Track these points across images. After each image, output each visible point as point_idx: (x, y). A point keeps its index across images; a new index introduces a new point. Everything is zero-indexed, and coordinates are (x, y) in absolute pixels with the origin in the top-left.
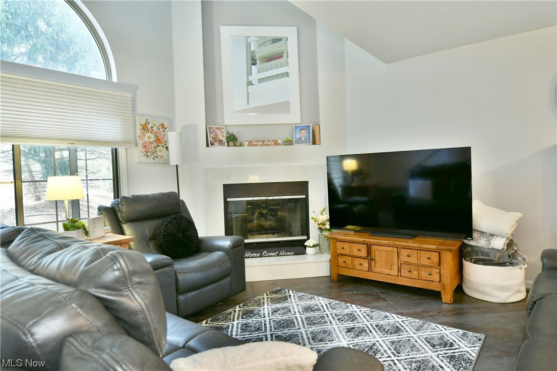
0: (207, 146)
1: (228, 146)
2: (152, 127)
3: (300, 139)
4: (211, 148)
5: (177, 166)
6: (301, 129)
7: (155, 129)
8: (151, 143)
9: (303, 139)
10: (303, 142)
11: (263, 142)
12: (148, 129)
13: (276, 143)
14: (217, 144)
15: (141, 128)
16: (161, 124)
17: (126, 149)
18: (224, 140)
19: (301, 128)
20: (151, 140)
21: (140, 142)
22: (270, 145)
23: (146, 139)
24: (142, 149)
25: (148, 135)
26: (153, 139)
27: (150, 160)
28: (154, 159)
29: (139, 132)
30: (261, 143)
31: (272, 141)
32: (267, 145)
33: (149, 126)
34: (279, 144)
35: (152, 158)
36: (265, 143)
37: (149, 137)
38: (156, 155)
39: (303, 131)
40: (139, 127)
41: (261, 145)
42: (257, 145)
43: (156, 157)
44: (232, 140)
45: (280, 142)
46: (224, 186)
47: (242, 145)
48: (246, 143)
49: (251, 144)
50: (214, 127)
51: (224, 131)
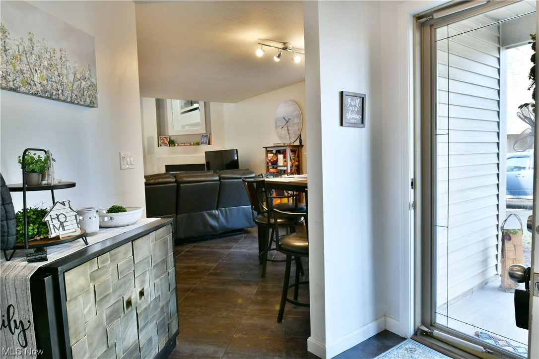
0: (159, 146)
1: (169, 146)
4: (160, 147)
9: (204, 142)
10: (204, 144)
13: (191, 145)
14: (163, 145)
18: (168, 143)
19: (204, 136)
22: (188, 145)
30: (183, 144)
31: (189, 143)
32: (186, 145)
34: (192, 145)
39: (205, 138)
41: (183, 146)
42: (181, 146)
44: (172, 143)
45: (192, 143)
46: (166, 166)
47: (175, 146)
48: (176, 145)
49: (178, 145)
50: (163, 137)
51: (168, 138)
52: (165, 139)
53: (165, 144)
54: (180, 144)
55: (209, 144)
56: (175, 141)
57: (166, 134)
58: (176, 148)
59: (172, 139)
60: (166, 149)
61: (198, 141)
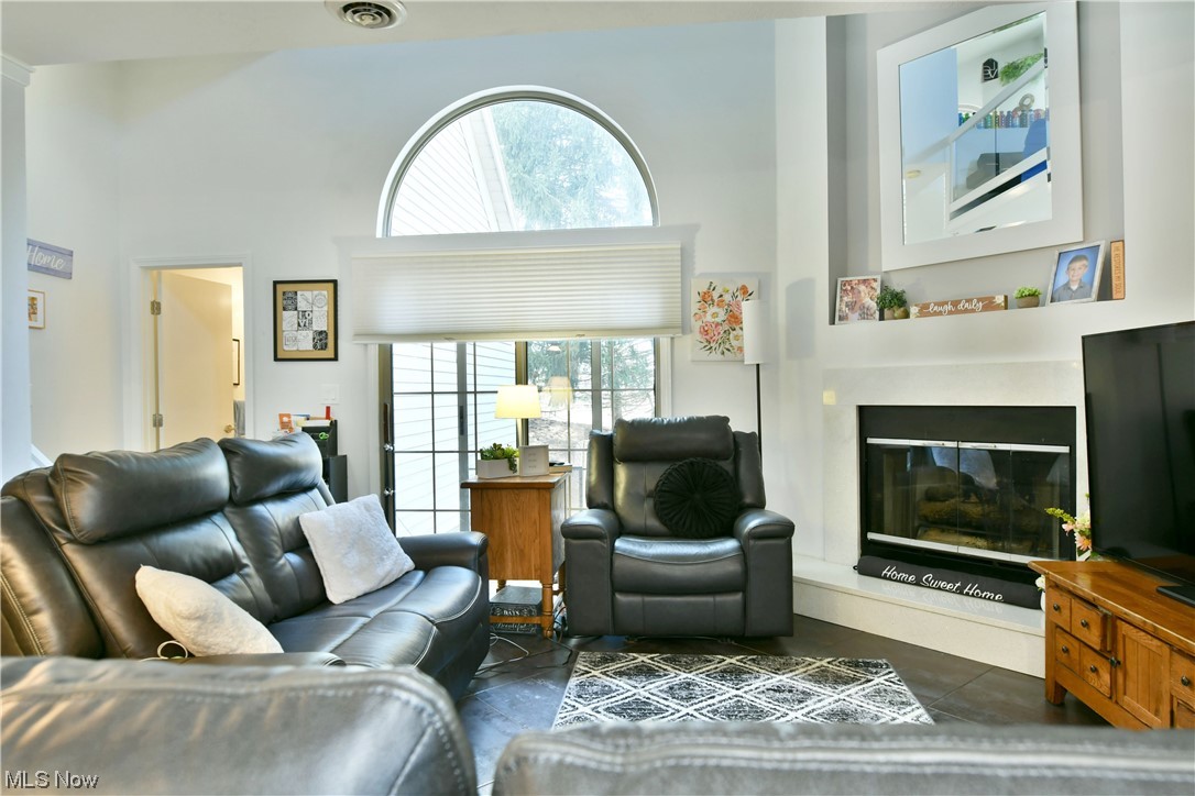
0: (832, 322)
1: (882, 318)
2: (721, 296)
3: (1067, 286)
4: (839, 327)
5: (758, 365)
6: (1075, 259)
7: (727, 298)
8: (717, 325)
9: (1074, 287)
10: (1073, 296)
11: (955, 303)
12: (712, 300)
13: (989, 305)
14: (854, 316)
15: (699, 299)
16: (740, 286)
17: (672, 338)
18: (873, 305)
19: (1072, 256)
20: (719, 320)
21: (697, 325)
22: (973, 311)
23: (709, 318)
24: (699, 337)
25: (714, 309)
26: (722, 316)
27: (716, 356)
28: (723, 353)
29: (694, 307)
30: (949, 307)
31: (979, 300)
32: (966, 311)
33: (715, 295)
34: (997, 307)
35: (719, 352)
36: (960, 307)
37: (715, 315)
38: (727, 346)
39: (1078, 265)
40: (695, 298)
41: (950, 313)
42: (940, 313)
43: (728, 350)
44: (893, 303)
45: (1000, 300)
46: (861, 409)
47: (906, 315)
48: (914, 310)
49: (925, 311)
50: (855, 279)
51: (877, 286)
52: (862, 288)
53: (865, 314)
54: (931, 309)
55: (1105, 293)
56: (907, 297)
57: (872, 266)
58: (914, 326)
59: (897, 285)
60: (864, 332)
61: (1030, 286)
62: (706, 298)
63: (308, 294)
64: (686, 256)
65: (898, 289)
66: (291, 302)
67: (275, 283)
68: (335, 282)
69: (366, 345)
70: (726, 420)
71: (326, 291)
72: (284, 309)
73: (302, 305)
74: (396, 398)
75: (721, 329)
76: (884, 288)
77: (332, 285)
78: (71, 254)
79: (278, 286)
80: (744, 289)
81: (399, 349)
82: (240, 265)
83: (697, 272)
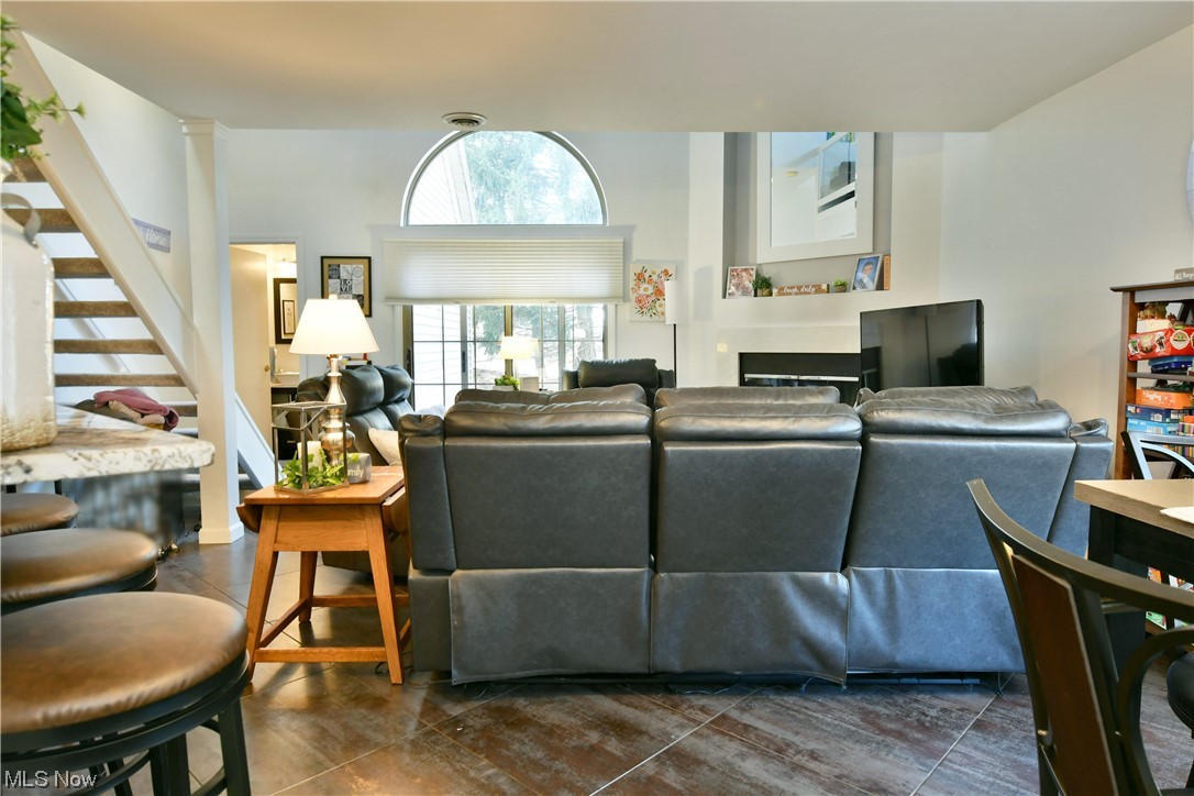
0: (724, 297)
1: (756, 295)
2: (650, 276)
3: (861, 281)
5: (675, 325)
6: (867, 264)
7: (655, 278)
8: (648, 296)
9: (865, 281)
10: (863, 286)
11: (799, 288)
12: (644, 279)
13: (818, 290)
14: (738, 293)
15: (635, 278)
16: (663, 270)
17: (617, 305)
18: (751, 286)
19: (865, 262)
20: (648, 293)
21: (633, 296)
22: (809, 293)
23: (642, 291)
24: (634, 304)
25: (645, 285)
26: (651, 290)
27: (646, 318)
28: (651, 316)
29: (632, 284)
30: (795, 290)
31: (813, 286)
32: (805, 293)
33: (646, 275)
34: (823, 292)
35: (648, 315)
36: (802, 290)
37: (646, 289)
38: (654, 311)
39: (867, 267)
40: (632, 277)
41: (796, 294)
42: (790, 294)
43: (655, 314)
44: (763, 285)
45: (824, 287)
46: (741, 355)
47: (771, 294)
48: (775, 291)
49: (781, 292)
50: (740, 268)
51: (754, 273)
52: (744, 274)
53: (745, 292)
54: (785, 291)
55: (880, 286)
56: (772, 281)
57: (751, 260)
58: (775, 301)
59: (766, 273)
60: (744, 304)
61: (842, 279)
62: (640, 277)
63: (349, 267)
64: (627, 248)
65: (767, 277)
66: (335, 272)
67: (322, 258)
68: (369, 258)
69: (393, 306)
70: (654, 361)
71: (362, 266)
72: (330, 278)
73: (344, 275)
74: (415, 344)
75: (650, 300)
76: (758, 275)
77: (366, 261)
78: (169, 233)
79: (325, 260)
80: (666, 272)
81: (417, 309)
82: (294, 243)
83: (634, 260)
